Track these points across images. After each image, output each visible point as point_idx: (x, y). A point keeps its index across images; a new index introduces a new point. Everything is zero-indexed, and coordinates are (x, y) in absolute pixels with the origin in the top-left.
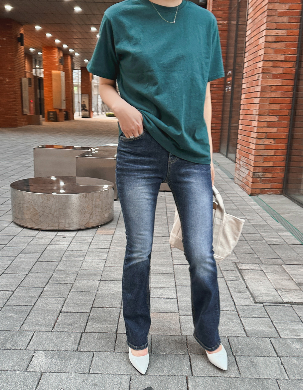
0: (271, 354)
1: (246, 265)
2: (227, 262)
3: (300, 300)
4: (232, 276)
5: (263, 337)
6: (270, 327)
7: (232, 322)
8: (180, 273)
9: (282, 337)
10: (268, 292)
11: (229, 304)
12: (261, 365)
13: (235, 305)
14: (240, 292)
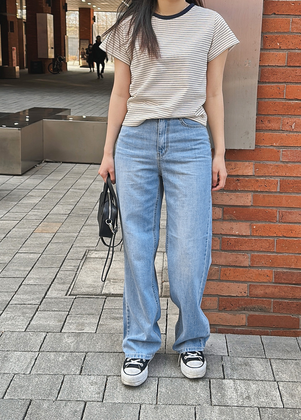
0: (33, 348)
1: (98, 252)
2: (81, 249)
3: (120, 291)
4: (71, 266)
5: (41, 332)
6: (60, 321)
7: (24, 316)
8: (15, 263)
9: (62, 331)
10: (93, 283)
11: (37, 297)
12: (11, 360)
13: (44, 298)
14: (64, 283)
